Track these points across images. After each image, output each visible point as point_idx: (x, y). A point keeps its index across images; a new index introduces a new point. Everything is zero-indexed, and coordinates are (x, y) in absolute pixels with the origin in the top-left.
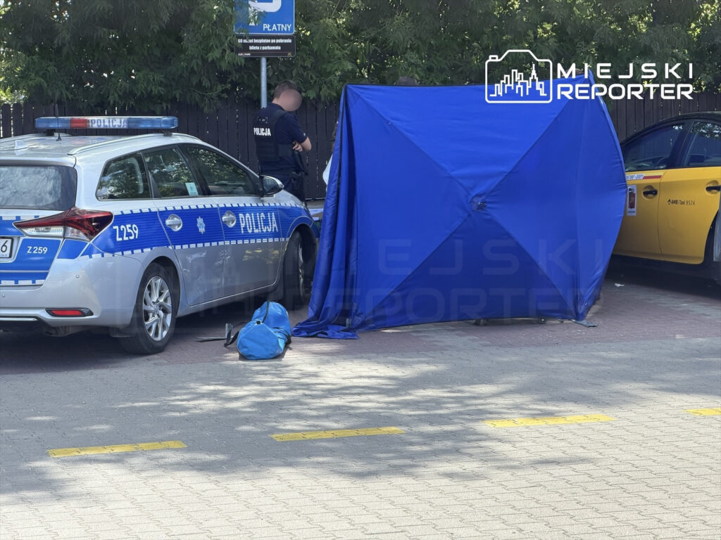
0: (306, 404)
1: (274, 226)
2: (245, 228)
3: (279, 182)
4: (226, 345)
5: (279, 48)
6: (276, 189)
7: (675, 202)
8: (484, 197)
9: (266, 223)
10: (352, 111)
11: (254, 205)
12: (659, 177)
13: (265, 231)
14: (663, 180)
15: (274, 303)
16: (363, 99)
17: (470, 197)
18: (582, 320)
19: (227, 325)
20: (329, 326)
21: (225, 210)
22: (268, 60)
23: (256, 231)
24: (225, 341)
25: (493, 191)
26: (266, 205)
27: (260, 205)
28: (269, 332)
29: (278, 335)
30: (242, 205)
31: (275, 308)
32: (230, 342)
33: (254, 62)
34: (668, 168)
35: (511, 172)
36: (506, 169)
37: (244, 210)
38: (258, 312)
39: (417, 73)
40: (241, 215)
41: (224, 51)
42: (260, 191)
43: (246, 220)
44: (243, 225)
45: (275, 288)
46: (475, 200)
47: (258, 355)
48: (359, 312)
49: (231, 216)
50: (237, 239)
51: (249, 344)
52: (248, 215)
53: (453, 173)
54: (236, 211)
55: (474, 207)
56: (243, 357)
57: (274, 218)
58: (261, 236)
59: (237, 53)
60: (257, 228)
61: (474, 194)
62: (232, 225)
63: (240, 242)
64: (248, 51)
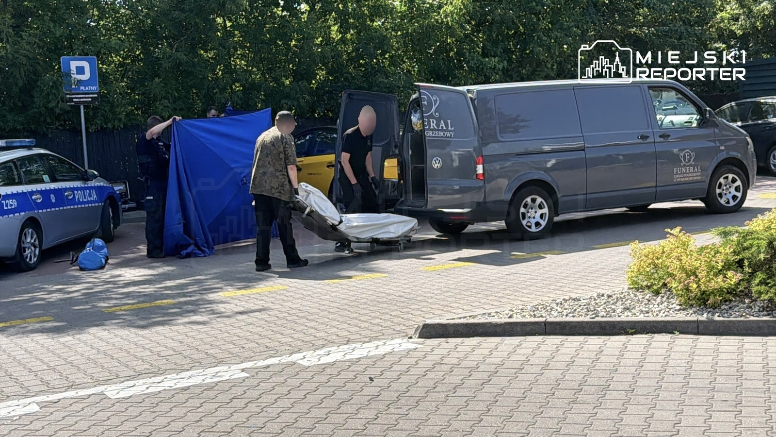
0: (113, 292)
1: (94, 196)
2: (78, 199)
3: (96, 173)
4: (71, 264)
5: (90, 100)
6: (95, 177)
7: (311, 174)
9: (90, 196)
11: (83, 186)
12: (302, 161)
13: (89, 200)
14: (305, 162)
15: (98, 239)
19: (71, 253)
21: (66, 189)
22: (84, 106)
23: (85, 200)
24: (71, 262)
26: (90, 185)
27: (86, 186)
28: (96, 255)
29: (101, 256)
30: (76, 186)
31: (99, 242)
32: (73, 263)
33: (77, 107)
34: (305, 157)
37: (77, 189)
38: (88, 244)
39: (168, 111)
40: (76, 192)
41: (58, 102)
42: (85, 178)
43: (78, 195)
44: (77, 197)
45: (97, 230)
47: (90, 267)
49: (70, 192)
50: (74, 205)
51: (85, 262)
52: (79, 192)
54: (73, 190)
56: (82, 269)
57: (94, 193)
58: (88, 202)
59: (67, 102)
60: (85, 198)
62: (70, 197)
63: (76, 207)
64: (73, 102)
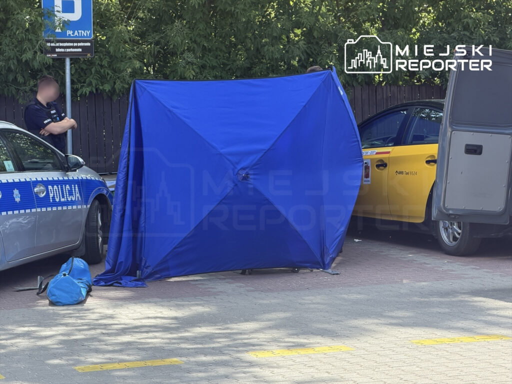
0: (103, 341)
1: (77, 196)
2: (53, 198)
3: (81, 160)
4: (38, 294)
5: (80, 50)
6: (78, 166)
7: (401, 173)
8: (247, 170)
9: (71, 193)
10: (139, 101)
11: (61, 178)
12: (388, 153)
13: (69, 199)
14: (391, 155)
15: (78, 259)
16: (149, 92)
17: (236, 170)
18: (327, 269)
19: (39, 277)
20: (123, 277)
21: (36, 183)
22: (71, 59)
23: (62, 200)
24: (37, 291)
25: (255, 165)
26: (71, 178)
27: (66, 178)
28: (73, 283)
29: (82, 285)
30: (50, 179)
31: (79, 263)
32: (42, 291)
33: (60, 61)
34: (395, 145)
35: (269, 149)
36: (265, 146)
37: (53, 183)
38: (64, 266)
39: (193, 70)
40: (50, 187)
41: (36, 52)
42: (65, 166)
43: (53, 191)
44: (51, 195)
45: (79, 246)
46: (240, 172)
47: (64, 301)
48: (147, 265)
49: (42, 188)
50: (46, 207)
51: (57, 293)
52: (55, 187)
53: (222, 151)
54: (46, 183)
55: (240, 178)
56: (52, 303)
57: (77, 189)
58: (67, 203)
59: (46, 54)
60: (63, 197)
61: (239, 167)
62: (42, 195)
63: (49, 209)
64: (55, 53)
